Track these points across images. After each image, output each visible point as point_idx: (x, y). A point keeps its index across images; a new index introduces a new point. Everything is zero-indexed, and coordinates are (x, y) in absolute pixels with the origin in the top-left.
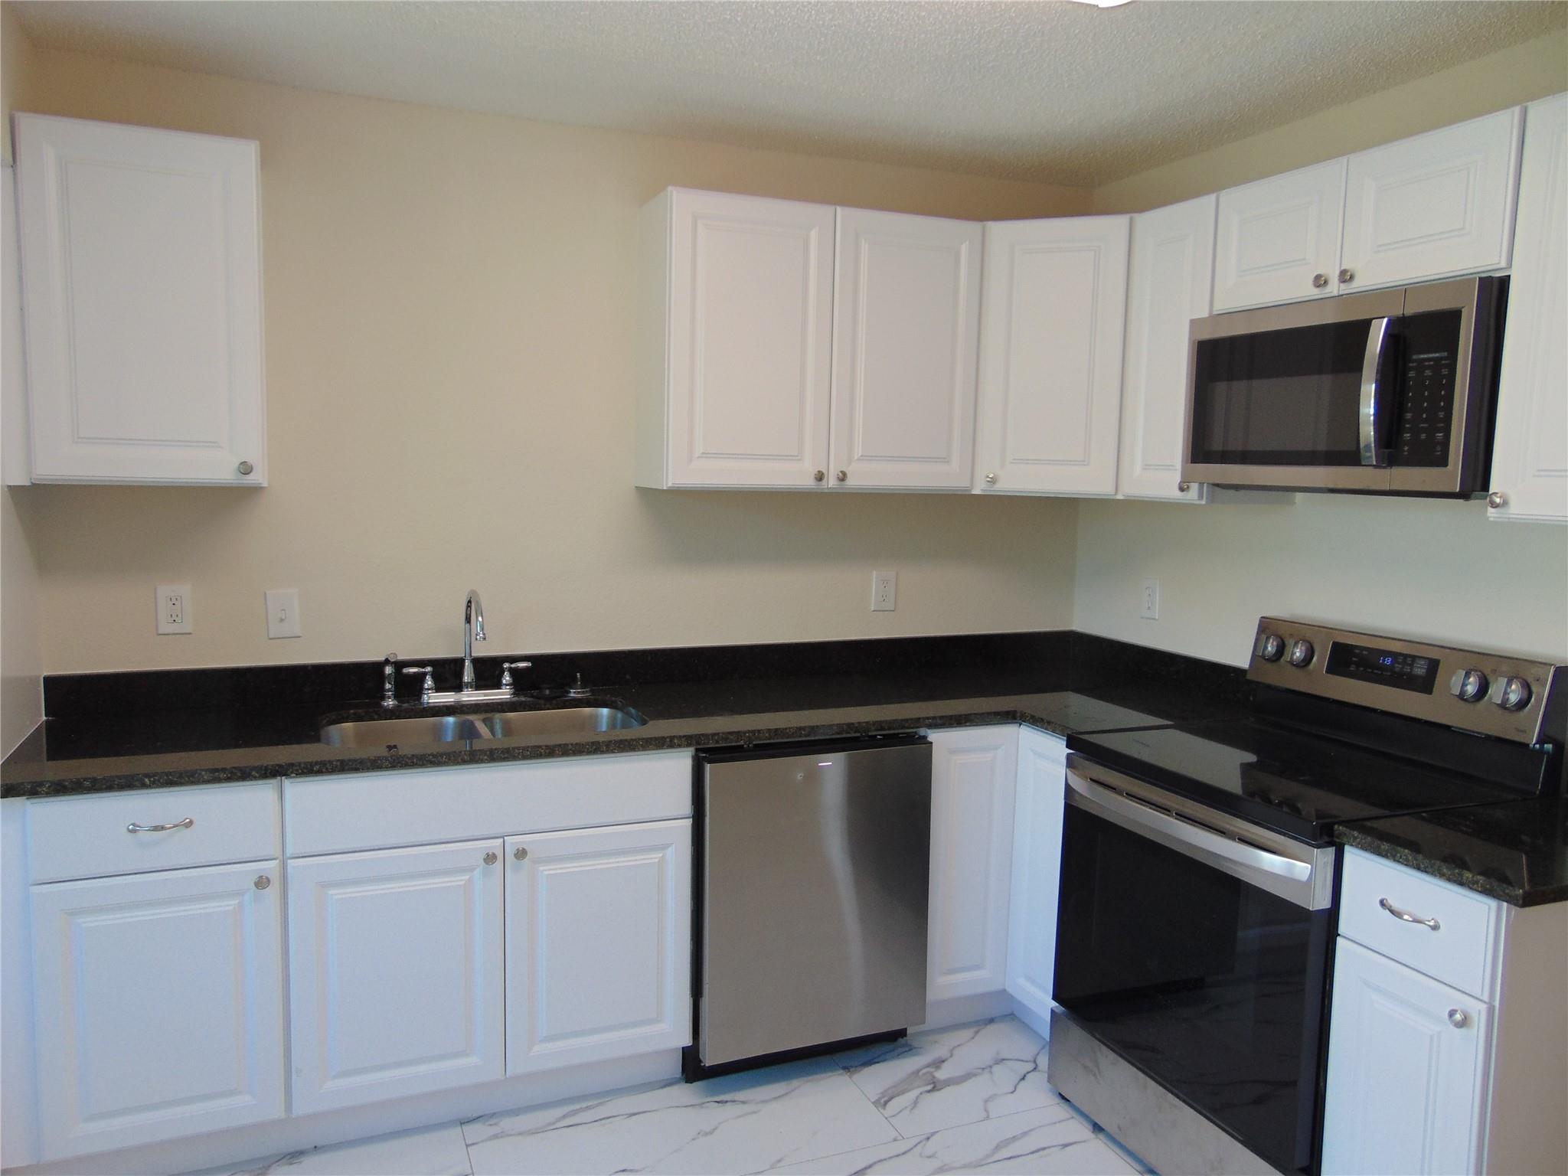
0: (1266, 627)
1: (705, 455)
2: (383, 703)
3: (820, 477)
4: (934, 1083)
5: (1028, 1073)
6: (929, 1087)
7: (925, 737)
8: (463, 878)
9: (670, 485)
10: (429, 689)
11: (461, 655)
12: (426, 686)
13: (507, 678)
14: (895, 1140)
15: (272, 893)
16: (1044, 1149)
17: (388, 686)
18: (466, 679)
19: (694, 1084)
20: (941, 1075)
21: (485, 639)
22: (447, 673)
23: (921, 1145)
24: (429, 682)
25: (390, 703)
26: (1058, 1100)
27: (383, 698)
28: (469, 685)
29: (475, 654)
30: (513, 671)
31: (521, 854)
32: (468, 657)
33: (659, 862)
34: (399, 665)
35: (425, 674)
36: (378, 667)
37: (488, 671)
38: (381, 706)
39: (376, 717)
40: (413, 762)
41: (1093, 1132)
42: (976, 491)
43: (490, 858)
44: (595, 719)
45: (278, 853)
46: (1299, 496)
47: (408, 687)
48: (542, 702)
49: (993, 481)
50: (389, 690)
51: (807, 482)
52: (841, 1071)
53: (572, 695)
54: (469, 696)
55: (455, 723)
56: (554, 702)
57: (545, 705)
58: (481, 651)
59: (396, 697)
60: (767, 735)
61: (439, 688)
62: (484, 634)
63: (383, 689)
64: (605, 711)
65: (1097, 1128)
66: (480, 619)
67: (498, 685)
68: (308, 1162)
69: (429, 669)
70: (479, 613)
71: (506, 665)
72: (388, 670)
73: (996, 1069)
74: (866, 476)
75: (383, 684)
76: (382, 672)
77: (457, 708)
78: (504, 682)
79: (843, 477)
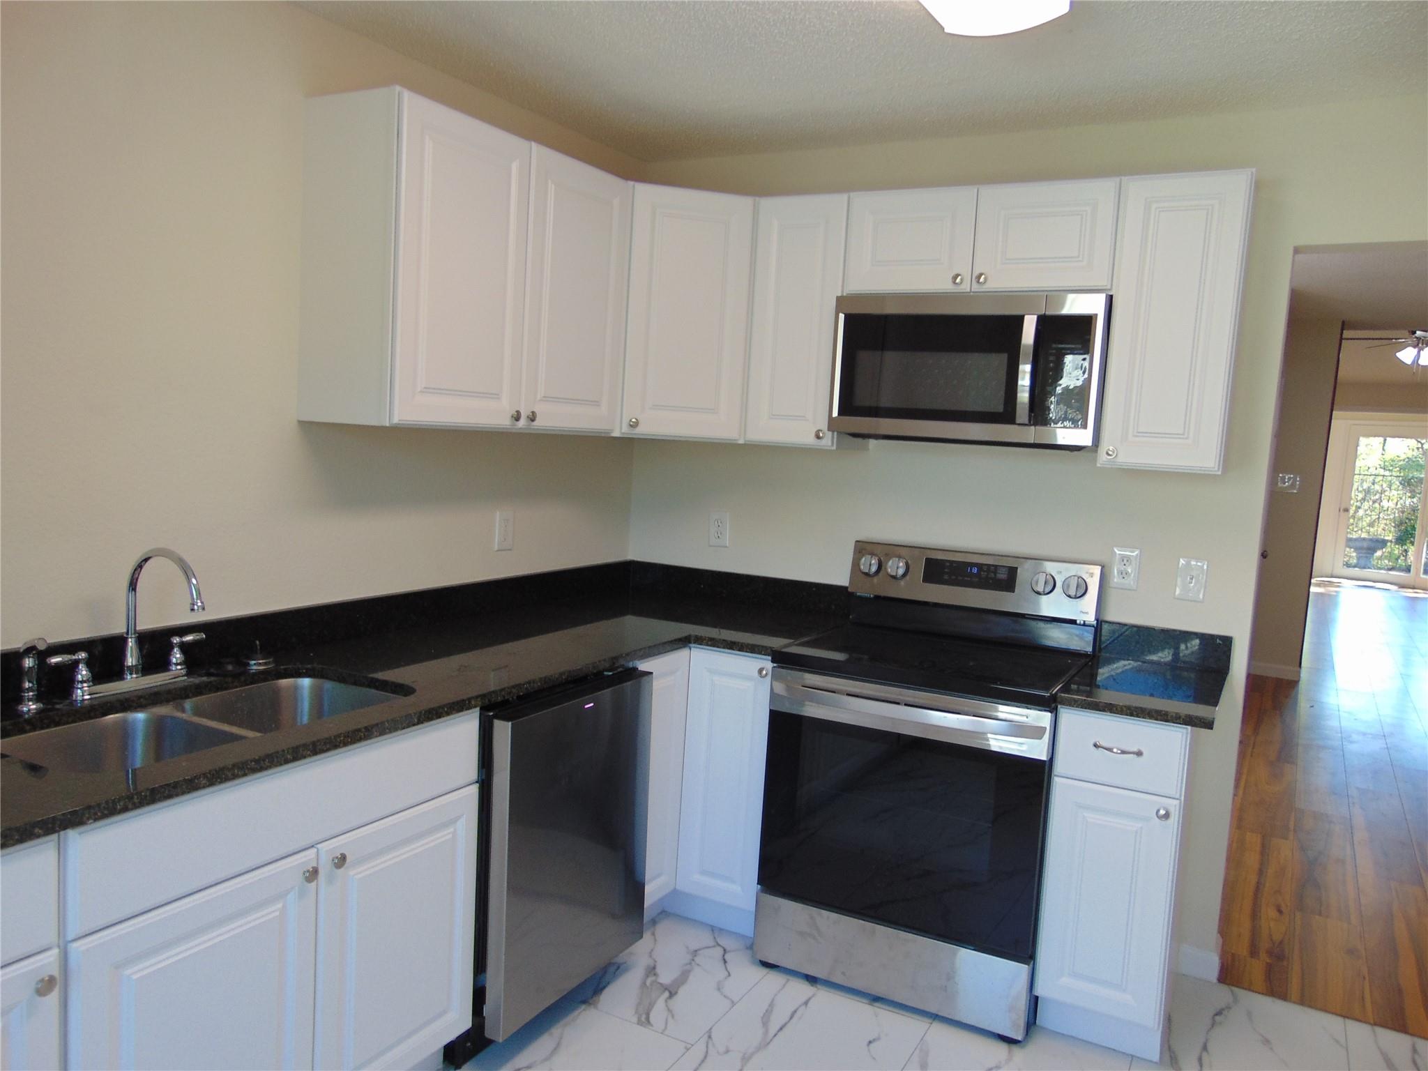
0: (862, 548)
1: (426, 390)
2: (20, 707)
3: (517, 417)
4: (666, 989)
5: (724, 956)
6: (667, 994)
7: (635, 669)
8: (273, 908)
9: (396, 420)
10: (82, 682)
12: (79, 678)
13: (177, 656)
14: (688, 1049)
15: (53, 998)
16: (795, 1011)
17: (27, 684)
18: (130, 662)
19: (463, 1067)
20: (666, 977)
21: (204, 609)
23: (710, 1046)
24: (83, 672)
25: (33, 706)
26: (764, 971)
27: (20, 700)
28: (131, 670)
30: (184, 647)
31: (341, 861)
32: (132, 634)
34: (42, 655)
35: (77, 662)
38: (21, 714)
39: (28, 728)
40: (233, 775)
41: (812, 986)
42: (616, 434)
43: (313, 874)
44: (296, 688)
45: (52, 937)
46: (872, 443)
48: (229, 680)
49: (634, 425)
50: (29, 690)
51: (503, 421)
52: (583, 1007)
53: (255, 667)
54: (132, 683)
56: (243, 679)
57: (233, 682)
58: (145, 624)
59: (39, 698)
61: (98, 677)
64: (306, 682)
65: (812, 980)
66: (194, 581)
67: (166, 667)
69: (82, 655)
70: (190, 574)
71: (176, 640)
72: (28, 662)
73: (697, 959)
74: (555, 418)
75: (21, 682)
76: (20, 667)
77: (133, 701)
78: (174, 660)
79: (532, 418)
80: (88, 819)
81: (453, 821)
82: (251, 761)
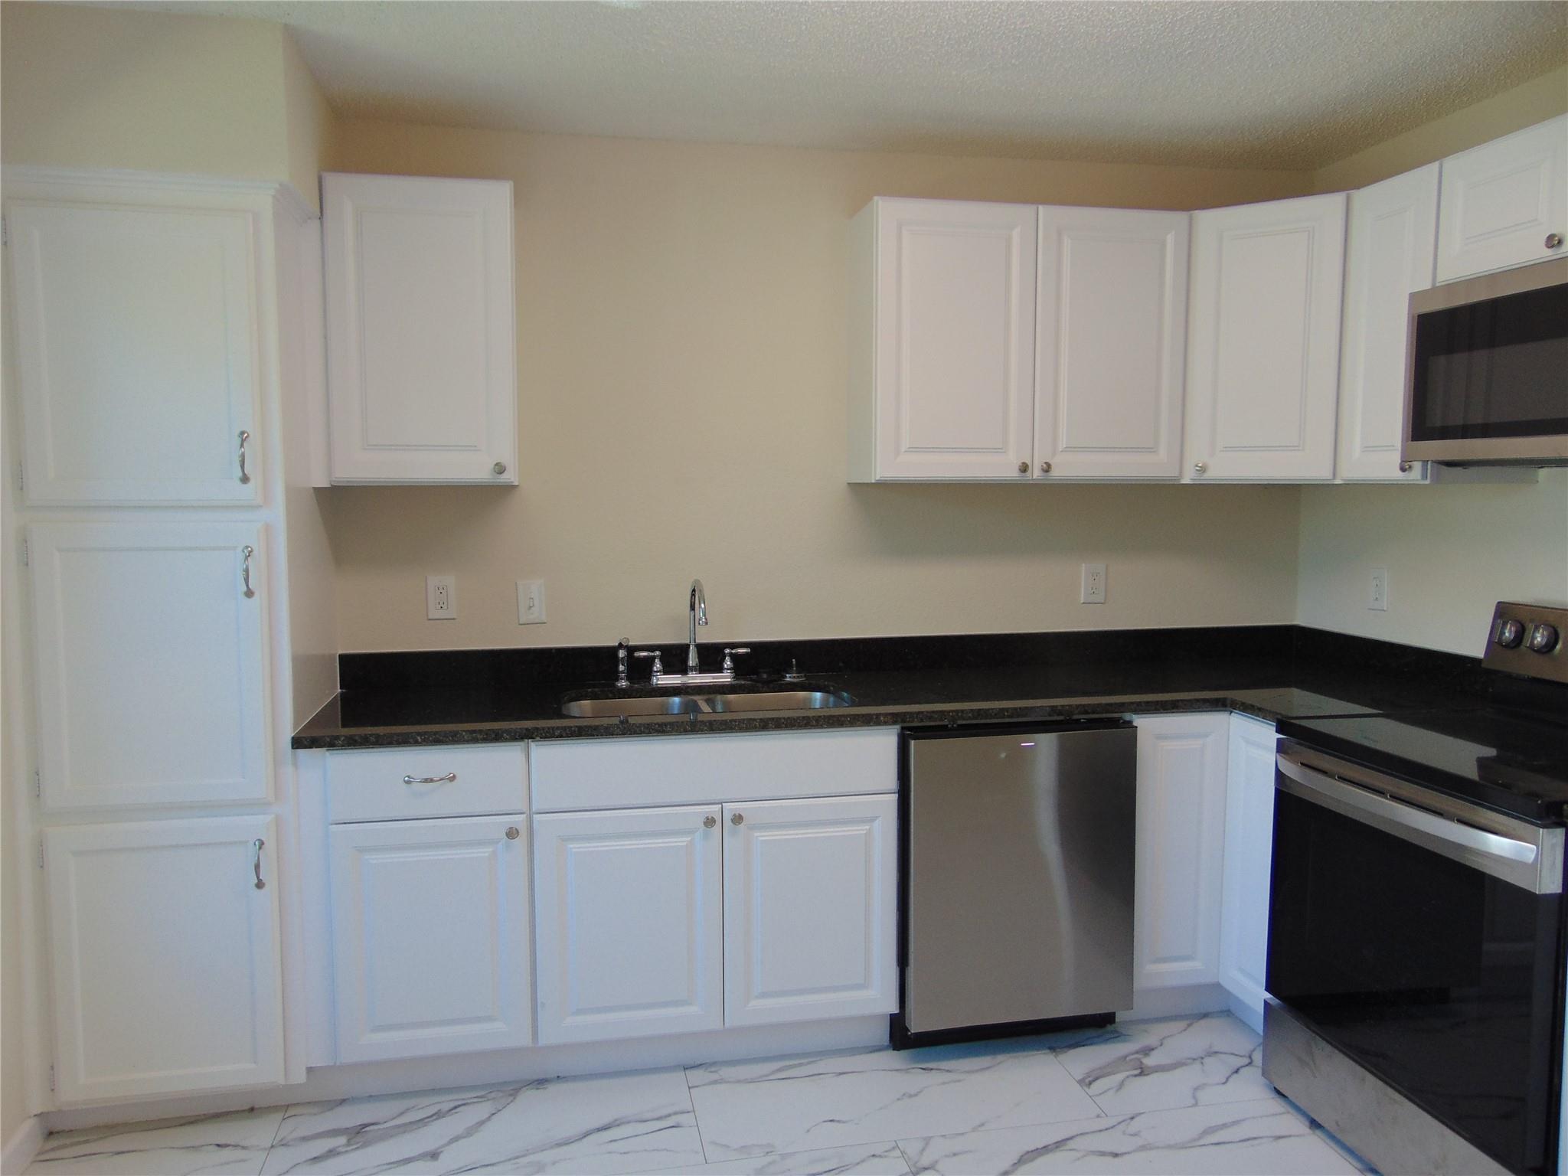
0: (1504, 612)
1: (913, 450)
2: (616, 683)
3: (1024, 468)
4: (1141, 1068)
5: (1242, 1067)
6: (1137, 1072)
7: (1130, 722)
8: (685, 839)
9: (878, 478)
10: (657, 672)
11: (688, 642)
12: (655, 669)
13: (728, 663)
14: (1098, 1116)
15: (520, 842)
16: (1255, 1138)
17: (621, 668)
18: (691, 663)
19: (902, 1052)
20: (1149, 1061)
21: (707, 623)
22: (674, 657)
23: (1126, 1123)
24: (658, 666)
25: (623, 683)
26: (1274, 1095)
27: (617, 679)
28: (693, 669)
29: (698, 641)
30: (731, 655)
31: (738, 819)
32: (692, 642)
33: (866, 834)
34: (631, 650)
35: (654, 658)
36: (611, 652)
37: (711, 656)
38: (615, 686)
39: (610, 695)
40: (641, 730)
41: (1310, 1128)
42: (1186, 480)
43: (709, 822)
44: (810, 700)
45: (525, 809)
46: (1543, 473)
47: (640, 669)
48: (760, 685)
49: (1203, 470)
50: (622, 672)
51: (1011, 473)
52: (1048, 1051)
53: (788, 680)
54: (695, 679)
55: (681, 703)
56: (771, 685)
57: (763, 687)
58: (706, 636)
59: (629, 678)
60: (970, 715)
61: (667, 671)
62: (706, 619)
63: (617, 671)
64: (818, 695)
65: (1315, 1124)
66: (703, 606)
67: (720, 669)
68: (552, 1089)
69: (658, 653)
70: (702, 602)
71: (727, 651)
72: (622, 654)
73: (1207, 1060)
74: (1071, 467)
75: (617, 666)
76: (617, 656)
77: (682, 689)
78: (725, 666)
79: (1047, 469)
80: (537, 736)
81: (872, 820)
82: (655, 724)
